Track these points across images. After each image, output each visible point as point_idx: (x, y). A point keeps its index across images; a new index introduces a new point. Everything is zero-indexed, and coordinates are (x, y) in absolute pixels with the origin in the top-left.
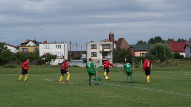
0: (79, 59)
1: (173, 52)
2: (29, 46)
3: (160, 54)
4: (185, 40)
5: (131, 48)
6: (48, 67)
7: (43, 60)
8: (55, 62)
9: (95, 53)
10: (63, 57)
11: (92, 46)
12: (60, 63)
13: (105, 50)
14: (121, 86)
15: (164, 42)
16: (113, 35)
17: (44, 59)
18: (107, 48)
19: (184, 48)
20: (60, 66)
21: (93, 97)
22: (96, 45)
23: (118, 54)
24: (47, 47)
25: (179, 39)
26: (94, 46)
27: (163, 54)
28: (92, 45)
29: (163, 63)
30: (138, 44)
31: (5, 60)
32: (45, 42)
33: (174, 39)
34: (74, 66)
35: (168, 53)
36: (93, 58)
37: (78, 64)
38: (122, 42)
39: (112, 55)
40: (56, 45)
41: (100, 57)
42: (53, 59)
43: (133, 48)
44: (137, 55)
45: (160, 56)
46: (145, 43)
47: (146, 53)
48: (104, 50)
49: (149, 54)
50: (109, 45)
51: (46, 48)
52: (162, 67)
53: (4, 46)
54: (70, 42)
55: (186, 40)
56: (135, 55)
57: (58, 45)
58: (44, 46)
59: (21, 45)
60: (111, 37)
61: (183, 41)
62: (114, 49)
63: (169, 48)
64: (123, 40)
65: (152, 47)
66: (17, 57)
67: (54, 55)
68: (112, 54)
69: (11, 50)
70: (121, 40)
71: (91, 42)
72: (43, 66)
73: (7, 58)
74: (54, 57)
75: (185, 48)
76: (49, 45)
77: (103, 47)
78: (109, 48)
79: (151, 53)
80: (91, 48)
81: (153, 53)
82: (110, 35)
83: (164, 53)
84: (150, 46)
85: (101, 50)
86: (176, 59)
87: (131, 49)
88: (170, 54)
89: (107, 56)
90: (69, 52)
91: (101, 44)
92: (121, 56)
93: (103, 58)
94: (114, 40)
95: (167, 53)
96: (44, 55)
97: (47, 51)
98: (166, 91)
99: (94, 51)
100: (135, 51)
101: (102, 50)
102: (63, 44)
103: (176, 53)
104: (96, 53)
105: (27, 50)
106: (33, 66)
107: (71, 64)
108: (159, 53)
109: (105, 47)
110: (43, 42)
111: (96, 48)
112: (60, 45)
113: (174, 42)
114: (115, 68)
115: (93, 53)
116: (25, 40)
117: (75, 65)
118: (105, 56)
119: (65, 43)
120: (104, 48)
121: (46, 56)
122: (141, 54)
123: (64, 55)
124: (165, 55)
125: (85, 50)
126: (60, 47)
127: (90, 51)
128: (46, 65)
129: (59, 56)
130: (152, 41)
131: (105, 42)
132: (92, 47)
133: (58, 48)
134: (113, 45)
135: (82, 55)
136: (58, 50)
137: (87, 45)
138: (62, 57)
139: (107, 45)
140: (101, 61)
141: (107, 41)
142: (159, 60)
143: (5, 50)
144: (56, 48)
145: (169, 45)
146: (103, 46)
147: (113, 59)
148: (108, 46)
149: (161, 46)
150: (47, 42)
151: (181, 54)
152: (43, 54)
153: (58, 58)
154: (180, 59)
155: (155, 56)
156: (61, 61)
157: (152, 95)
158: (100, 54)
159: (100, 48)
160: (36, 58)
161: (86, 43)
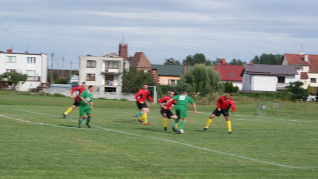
0: (65, 83)
1: (223, 80)
3: (201, 83)
4: (242, 63)
5: (153, 70)
6: (12, 93)
7: (4, 81)
8: (24, 87)
9: (93, 76)
10: (39, 78)
11: (89, 63)
12: (32, 88)
13: (111, 71)
14: (124, 133)
15: (208, 63)
16: (125, 47)
17: (6, 79)
18: (113, 68)
19: (240, 75)
20: (32, 93)
21: (69, 150)
22: (95, 61)
23: (132, 79)
24: (11, 60)
25: (234, 60)
26: (91, 64)
27: (205, 83)
28: (88, 61)
29: (205, 99)
30: (166, 64)
32: (10, 51)
33: (224, 59)
34: (57, 95)
35: (214, 82)
36: (89, 83)
37: (63, 91)
38: (141, 59)
39: (121, 80)
41: (100, 82)
42: (21, 80)
43: (156, 70)
44: (163, 81)
45: (201, 87)
46: (178, 63)
47: (178, 80)
49: (182, 82)
50: (117, 62)
51: (10, 62)
52: (203, 104)
54: (53, 55)
55: (245, 63)
56: (159, 82)
57: (31, 58)
58: (7, 58)
60: (123, 49)
61: (240, 63)
62: (124, 70)
63: (217, 73)
64: (142, 56)
65: (189, 70)
67: (23, 74)
68: (122, 78)
70: (139, 55)
71: (88, 55)
72: (3, 92)
74: (24, 78)
75: (242, 75)
76: (16, 57)
77: (107, 66)
78: (117, 68)
79: (185, 80)
80: (86, 66)
81: (189, 81)
82: (120, 46)
83: (207, 82)
84: (185, 69)
85: (103, 70)
86: (225, 92)
87: (154, 73)
88: (216, 84)
89: (112, 80)
90: (49, 71)
91: (104, 60)
92: (136, 83)
93: (106, 84)
94: (126, 55)
95: (212, 82)
96: (5, 74)
97: (12, 67)
98: (197, 145)
99: (91, 71)
100: (160, 75)
101: (105, 70)
102: (40, 56)
103: (227, 83)
104: (94, 74)
107: (52, 91)
108: (198, 81)
109: (111, 66)
110: (6, 51)
111: (95, 67)
112: (35, 58)
113: (225, 65)
114: (123, 102)
115: (89, 75)
117: (58, 92)
118: (110, 80)
119: (43, 55)
120: (109, 68)
121: (10, 74)
122: (169, 80)
123: (40, 76)
124: (208, 86)
125: (77, 69)
126: (35, 62)
127: (84, 71)
128: (8, 90)
129: (31, 77)
130: (189, 61)
131: (111, 57)
132: (89, 65)
133: (31, 62)
134: (125, 63)
135: (72, 78)
137: (81, 61)
138: (37, 79)
139: (114, 62)
140: (103, 89)
141: (114, 56)
142: (198, 93)
144: (28, 62)
145: (216, 69)
146: (107, 63)
147: (123, 87)
148: (116, 64)
149: (203, 70)
151: (235, 85)
152: (5, 71)
153: (29, 79)
154: (233, 94)
155: (192, 86)
156: (35, 85)
157: (172, 151)
158: (101, 76)
159: (102, 67)
161: (79, 57)
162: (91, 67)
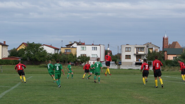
2: (73, 47)
7: (79, 61)
13: (140, 53)
16: (167, 39)
18: (141, 51)
22: (130, 48)
24: (83, 49)
26: (128, 49)
28: (126, 48)
31: (39, 60)
38: (176, 45)
40: (93, 47)
41: (134, 59)
44: (170, 58)
48: (138, 53)
50: (143, 48)
53: (40, 47)
54: (109, 45)
56: (168, 59)
57: (94, 47)
59: (66, 47)
66: (54, 58)
67: (88, 56)
69: (47, 51)
71: (127, 45)
72: (74, 67)
73: (42, 58)
76: (86, 47)
78: (143, 51)
80: (125, 51)
82: (164, 38)
84: (183, 50)
85: (135, 53)
87: (165, 53)
89: (141, 58)
91: (135, 47)
93: (137, 61)
96: (79, 57)
97: (83, 53)
99: (128, 53)
100: (168, 55)
101: (137, 53)
102: (99, 46)
104: (130, 55)
105: (70, 51)
106: (65, 67)
111: (130, 51)
112: (96, 47)
115: (127, 56)
116: (70, 42)
118: (139, 58)
120: (138, 51)
122: (173, 57)
123: (99, 57)
126: (96, 49)
127: (124, 54)
128: (81, 66)
129: (95, 58)
133: (94, 49)
136: (95, 52)
137: (122, 48)
139: (141, 48)
140: (134, 64)
141: (150, 44)
143: (41, 50)
144: (93, 50)
146: (137, 49)
150: (85, 44)
152: (80, 55)
153: (91, 59)
158: (134, 56)
159: (134, 51)
160: (70, 59)
161: (121, 46)
162: (128, 51)
